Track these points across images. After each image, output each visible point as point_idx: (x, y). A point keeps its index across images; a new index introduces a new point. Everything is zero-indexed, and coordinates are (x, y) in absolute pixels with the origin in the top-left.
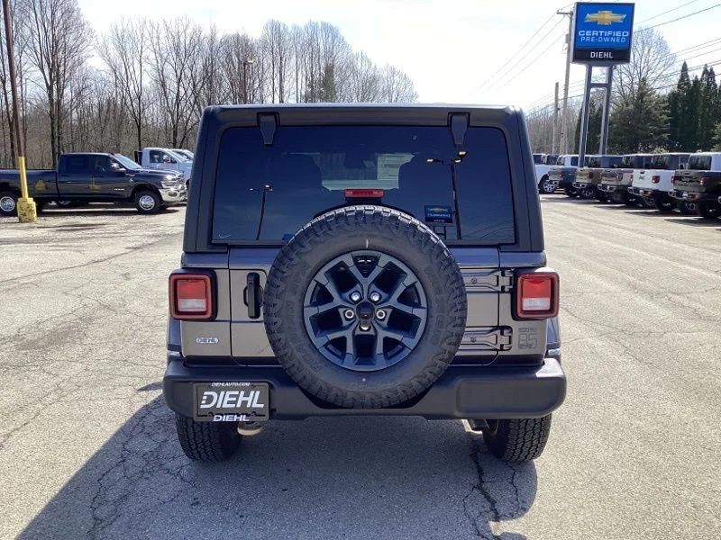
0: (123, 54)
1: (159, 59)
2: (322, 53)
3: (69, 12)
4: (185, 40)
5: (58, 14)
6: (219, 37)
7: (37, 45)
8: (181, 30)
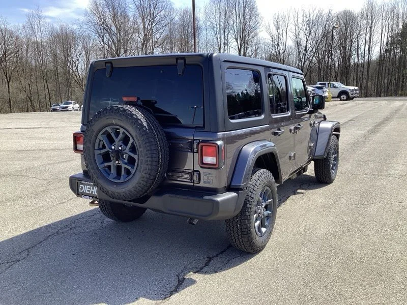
0: (278, 29)
1: (297, 28)
2: (400, 16)
3: (252, 8)
4: (313, 17)
5: (247, 10)
6: (333, 13)
7: (235, 27)
8: (311, 11)
